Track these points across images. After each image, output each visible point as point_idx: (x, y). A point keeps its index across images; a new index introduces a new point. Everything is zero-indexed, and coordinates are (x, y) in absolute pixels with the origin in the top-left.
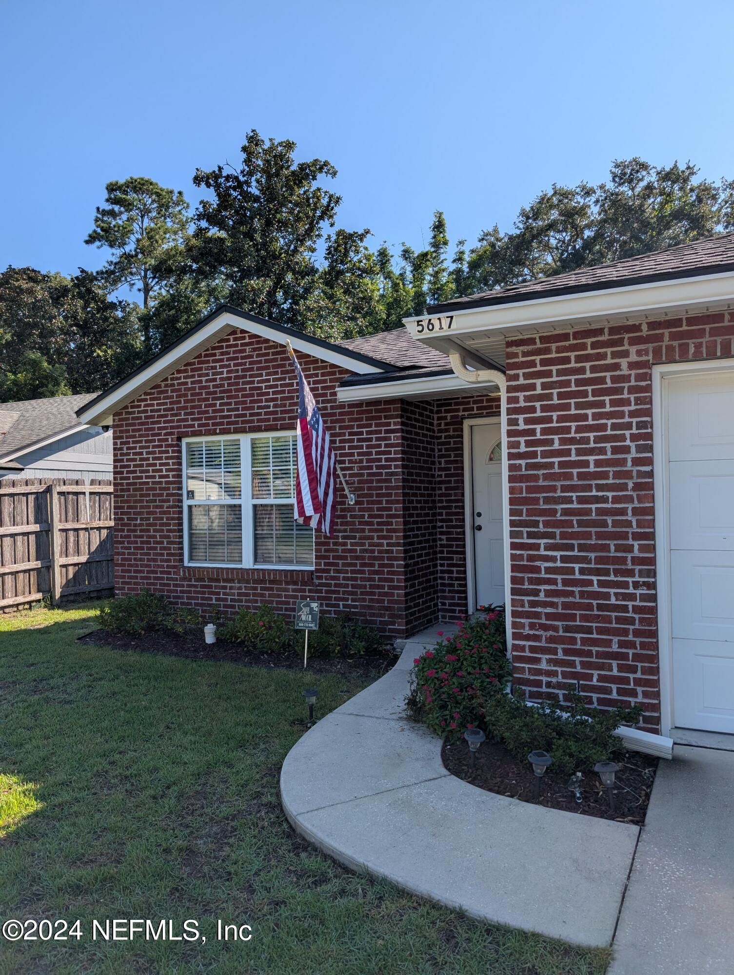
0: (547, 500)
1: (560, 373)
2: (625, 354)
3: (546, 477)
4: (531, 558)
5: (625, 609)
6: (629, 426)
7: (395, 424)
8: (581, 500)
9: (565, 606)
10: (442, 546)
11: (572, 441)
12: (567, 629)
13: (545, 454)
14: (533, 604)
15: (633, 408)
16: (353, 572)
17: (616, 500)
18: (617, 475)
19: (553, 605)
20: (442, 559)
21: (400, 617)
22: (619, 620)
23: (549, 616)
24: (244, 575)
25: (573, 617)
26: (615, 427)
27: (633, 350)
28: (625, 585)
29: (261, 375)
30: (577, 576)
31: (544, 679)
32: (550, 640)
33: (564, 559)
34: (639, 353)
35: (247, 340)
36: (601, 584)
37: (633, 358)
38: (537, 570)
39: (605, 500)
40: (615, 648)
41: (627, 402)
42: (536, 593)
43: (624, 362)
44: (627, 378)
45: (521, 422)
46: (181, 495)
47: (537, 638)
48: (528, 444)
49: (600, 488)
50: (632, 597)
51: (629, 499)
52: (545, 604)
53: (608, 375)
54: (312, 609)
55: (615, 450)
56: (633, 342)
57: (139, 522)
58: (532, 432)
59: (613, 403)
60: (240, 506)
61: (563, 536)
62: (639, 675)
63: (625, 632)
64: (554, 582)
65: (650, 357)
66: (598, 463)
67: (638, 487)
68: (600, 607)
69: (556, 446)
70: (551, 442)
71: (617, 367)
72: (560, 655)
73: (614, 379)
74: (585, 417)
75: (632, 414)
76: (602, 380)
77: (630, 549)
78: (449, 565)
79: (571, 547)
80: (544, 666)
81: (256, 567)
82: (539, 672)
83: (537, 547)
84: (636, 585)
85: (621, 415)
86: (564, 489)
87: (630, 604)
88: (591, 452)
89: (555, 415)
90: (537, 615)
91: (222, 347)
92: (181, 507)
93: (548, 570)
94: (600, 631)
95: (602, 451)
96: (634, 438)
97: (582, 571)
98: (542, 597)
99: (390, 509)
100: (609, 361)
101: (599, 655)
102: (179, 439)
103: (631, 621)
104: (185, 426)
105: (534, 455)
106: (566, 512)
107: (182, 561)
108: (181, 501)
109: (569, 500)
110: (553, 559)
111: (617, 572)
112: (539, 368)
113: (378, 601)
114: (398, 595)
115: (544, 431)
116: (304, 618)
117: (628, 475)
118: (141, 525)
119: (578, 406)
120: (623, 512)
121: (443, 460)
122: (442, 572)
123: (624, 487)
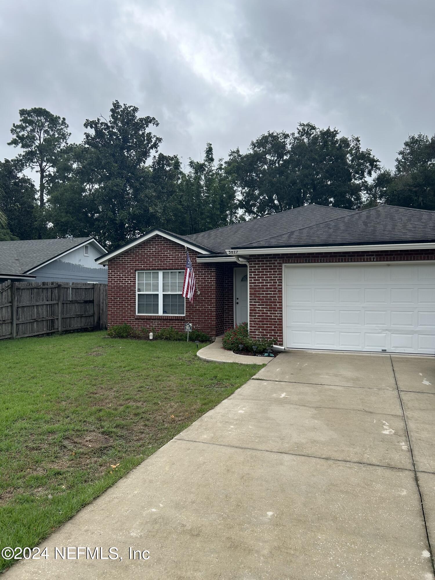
0: (258, 294)
1: (262, 264)
2: (276, 261)
3: (258, 288)
4: (254, 308)
5: (275, 319)
6: (277, 277)
7: (213, 269)
8: (266, 294)
9: (262, 319)
10: (226, 309)
11: (264, 280)
12: (262, 324)
13: (258, 283)
14: (255, 319)
15: (278, 273)
16: (198, 316)
17: (274, 294)
18: (274, 288)
19: (259, 319)
20: (226, 313)
21: (214, 330)
22: (274, 322)
23: (258, 321)
24: (160, 319)
25: (264, 321)
26: (274, 277)
27: (278, 260)
28: (275, 314)
29: (168, 251)
30: (265, 312)
31: (257, 336)
32: (259, 327)
33: (262, 308)
34: (279, 261)
35: (162, 239)
36: (270, 313)
37: (278, 262)
38: (256, 310)
39: (271, 294)
40: (273, 328)
41: (276, 272)
42: (255, 316)
43: (276, 262)
44: (277, 266)
45: (253, 275)
46: (135, 290)
47: (255, 327)
48: (254, 280)
49: (270, 291)
50: (277, 316)
51: (277, 294)
52: (257, 319)
53: (272, 265)
54: (190, 325)
55: (274, 282)
56: (278, 258)
57: (118, 299)
58: (255, 277)
59: (274, 272)
60: (158, 295)
61: (262, 302)
62: (278, 334)
63: (275, 324)
64: (260, 313)
65: (282, 262)
66: (270, 285)
67: (279, 291)
68: (270, 319)
69: (261, 281)
70: (259, 280)
71: (274, 263)
72: (261, 330)
73: (274, 266)
74: (267, 275)
75: (278, 274)
76: (271, 266)
77: (276, 305)
78: (228, 315)
79: (264, 305)
80: (257, 333)
81: (164, 315)
82: (256, 335)
83: (256, 305)
84: (278, 314)
85: (275, 274)
86: (262, 291)
87: (276, 318)
88: (269, 283)
89: (260, 274)
90: (255, 321)
91: (153, 241)
92: (135, 294)
93: (258, 310)
94: (270, 324)
95: (271, 283)
96: (278, 280)
97: (266, 311)
98: (257, 317)
99: (211, 296)
100: (273, 262)
101: (270, 330)
102: (135, 271)
103: (277, 322)
104: (138, 267)
105: (256, 283)
106: (263, 297)
107: (135, 313)
108: (135, 292)
109: (263, 294)
110: (259, 308)
111: (274, 311)
112: (257, 262)
113: (207, 325)
114: (213, 323)
115: (258, 277)
116: (187, 328)
117: (276, 288)
118: (119, 301)
119: (266, 272)
120: (275, 297)
121: (227, 281)
122: (226, 317)
123: (275, 291)
